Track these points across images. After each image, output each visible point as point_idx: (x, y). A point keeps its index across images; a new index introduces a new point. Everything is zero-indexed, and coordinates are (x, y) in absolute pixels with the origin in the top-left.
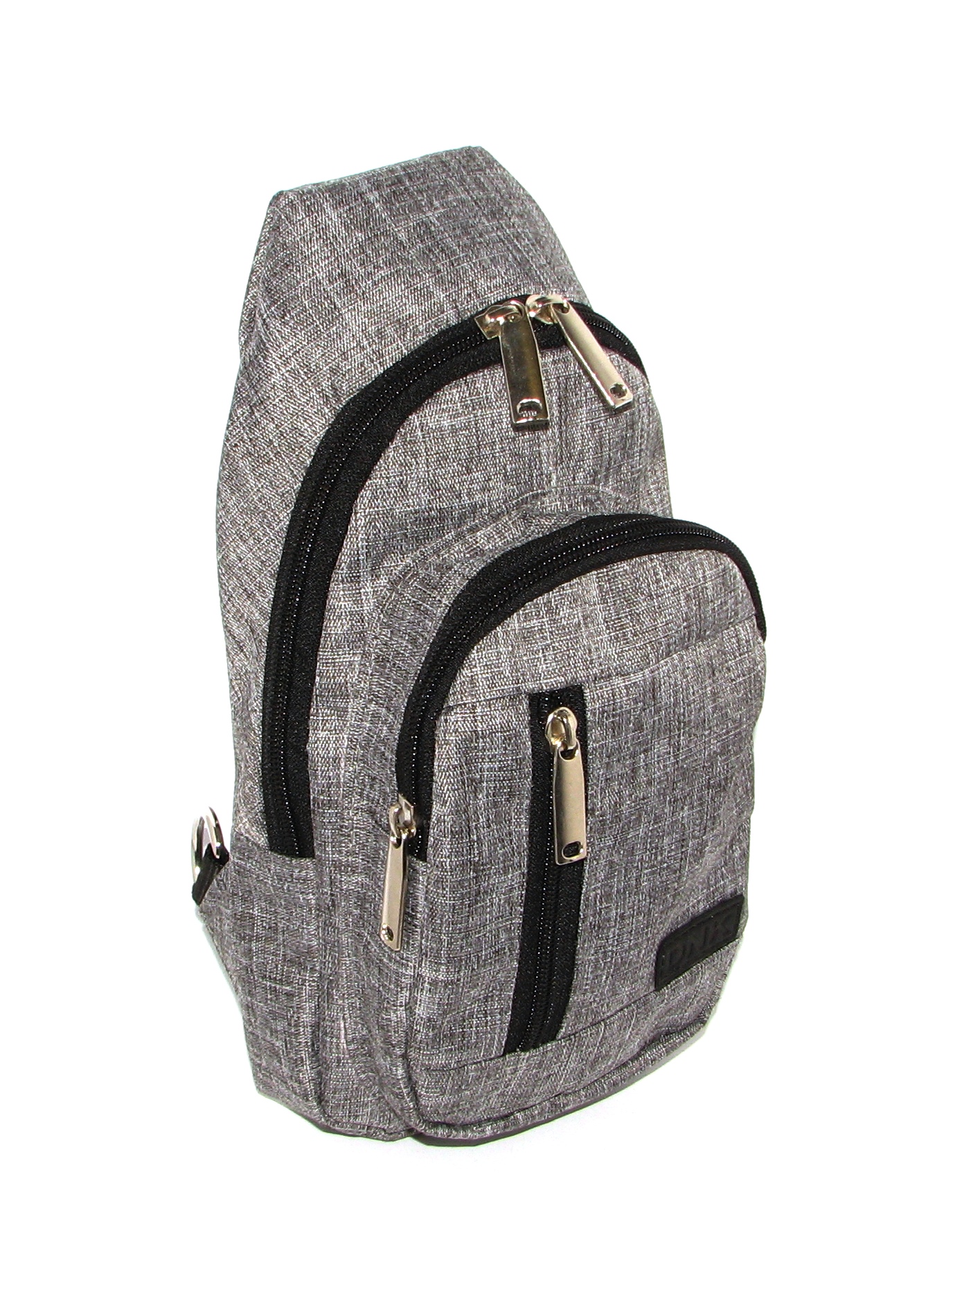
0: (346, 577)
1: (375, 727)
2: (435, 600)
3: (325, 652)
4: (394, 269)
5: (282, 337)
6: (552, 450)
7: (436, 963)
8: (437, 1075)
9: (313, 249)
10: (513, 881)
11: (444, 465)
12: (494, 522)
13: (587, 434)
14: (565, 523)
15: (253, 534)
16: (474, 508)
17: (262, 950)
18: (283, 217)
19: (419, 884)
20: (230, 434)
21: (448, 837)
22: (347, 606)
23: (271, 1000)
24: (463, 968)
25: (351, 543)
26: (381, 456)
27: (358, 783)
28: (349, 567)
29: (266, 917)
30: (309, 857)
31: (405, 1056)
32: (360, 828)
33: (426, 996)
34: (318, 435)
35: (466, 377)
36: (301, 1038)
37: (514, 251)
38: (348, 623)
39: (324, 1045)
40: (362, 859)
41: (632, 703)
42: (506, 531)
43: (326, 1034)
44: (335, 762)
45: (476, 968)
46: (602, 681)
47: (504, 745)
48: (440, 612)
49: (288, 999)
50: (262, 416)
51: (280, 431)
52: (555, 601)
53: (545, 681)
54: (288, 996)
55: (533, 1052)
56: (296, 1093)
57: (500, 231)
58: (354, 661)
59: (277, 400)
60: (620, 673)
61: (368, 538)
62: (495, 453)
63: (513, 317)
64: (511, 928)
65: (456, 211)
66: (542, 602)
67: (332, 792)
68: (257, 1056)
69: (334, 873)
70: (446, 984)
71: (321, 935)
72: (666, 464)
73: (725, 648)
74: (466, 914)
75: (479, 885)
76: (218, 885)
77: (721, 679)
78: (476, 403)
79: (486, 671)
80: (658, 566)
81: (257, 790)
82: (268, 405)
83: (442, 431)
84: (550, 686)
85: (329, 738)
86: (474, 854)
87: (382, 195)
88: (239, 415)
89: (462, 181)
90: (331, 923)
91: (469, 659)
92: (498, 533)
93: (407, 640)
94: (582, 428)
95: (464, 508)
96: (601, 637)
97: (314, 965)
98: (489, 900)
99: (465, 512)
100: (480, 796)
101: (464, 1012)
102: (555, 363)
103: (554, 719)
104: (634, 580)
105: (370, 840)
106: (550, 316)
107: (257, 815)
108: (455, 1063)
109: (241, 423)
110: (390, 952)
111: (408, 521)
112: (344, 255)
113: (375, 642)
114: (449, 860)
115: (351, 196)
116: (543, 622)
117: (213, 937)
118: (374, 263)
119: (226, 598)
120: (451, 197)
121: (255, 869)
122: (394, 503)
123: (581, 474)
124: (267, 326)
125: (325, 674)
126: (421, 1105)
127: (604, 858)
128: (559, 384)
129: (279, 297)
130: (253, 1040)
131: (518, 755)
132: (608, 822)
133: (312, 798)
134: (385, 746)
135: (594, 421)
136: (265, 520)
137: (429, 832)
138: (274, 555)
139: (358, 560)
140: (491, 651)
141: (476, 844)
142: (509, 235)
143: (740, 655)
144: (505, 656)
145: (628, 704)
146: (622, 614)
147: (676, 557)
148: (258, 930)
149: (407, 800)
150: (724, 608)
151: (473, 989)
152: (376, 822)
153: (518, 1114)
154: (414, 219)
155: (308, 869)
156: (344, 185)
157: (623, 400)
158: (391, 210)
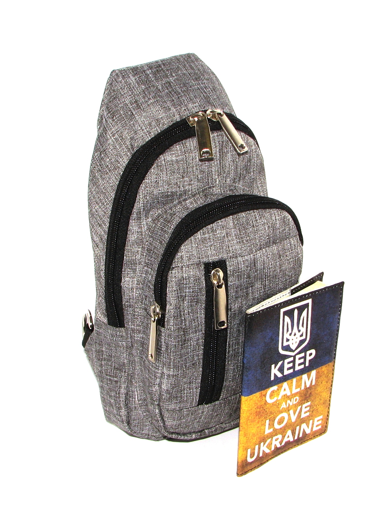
0: (136, 218)
1: (147, 276)
2: (169, 227)
3: (128, 247)
4: (156, 99)
5: (112, 126)
6: (217, 170)
7: (169, 368)
8: (171, 413)
9: (125, 92)
10: (199, 336)
11: (173, 175)
12: (193, 197)
13: (231, 164)
14: (220, 197)
15: (101, 201)
16: (185, 192)
17: (106, 364)
18: (114, 80)
19: (162, 337)
20: (93, 163)
21: (172, 318)
22: (136, 229)
23: (109, 384)
24: (180, 370)
25: (137, 205)
26: (149, 171)
27: (141, 298)
28: (137, 214)
29: (107, 351)
30: (123, 327)
31: (159, 405)
32: (141, 316)
33: (166, 381)
34: (125, 163)
35: (182, 141)
36: (120, 399)
37: (204, 93)
38: (136, 236)
39: (130, 402)
40: (142, 328)
41: (246, 267)
42: (198, 201)
43: (130, 397)
44: (132, 290)
45: (185, 370)
46: (234, 258)
47: (194, 283)
48: (170, 231)
49: (116, 383)
50: (104, 156)
51: (111, 162)
52: (215, 227)
53: (210, 258)
54: (116, 382)
55: (209, 405)
56: (119, 421)
57: (199, 85)
58: (139, 250)
59: (110, 150)
60: (241, 256)
61: (144, 203)
62: (194, 170)
63: (201, 118)
64: (199, 355)
65: (181, 77)
66: (210, 228)
67: (131, 302)
68: (105, 406)
69: (132, 333)
70: (173, 376)
71: (128, 358)
72: (265, 176)
73: (285, 247)
74: (180, 349)
75: (185, 337)
76: (91, 339)
77: (283, 259)
78: (186, 151)
79: (187, 254)
80: (257, 215)
81: (103, 301)
82: (107, 152)
83: (172, 162)
84: (213, 260)
85: (129, 280)
86: (183, 325)
87: (153, 71)
88: (96, 156)
89: (185, 66)
90: (131, 353)
91: (180, 249)
92: (195, 202)
93: (159, 242)
94: (229, 162)
95: (181, 192)
96: (233, 242)
97: (126, 370)
98: (190, 343)
99: (182, 193)
100: (185, 302)
101: (181, 388)
102: (218, 136)
103: (214, 273)
104: (247, 220)
105: (145, 320)
106: (216, 118)
107: (103, 311)
108: (178, 408)
109: (97, 159)
110: (152, 364)
111: (159, 196)
112: (137, 94)
113: (147, 243)
114: (173, 327)
115: (140, 71)
116: (210, 235)
117: (89, 360)
118: (148, 97)
119: (92, 226)
120: (180, 72)
121: (103, 332)
122: (154, 189)
123: (228, 179)
124: (107, 121)
125: (127, 256)
126: (166, 425)
127: (236, 328)
128: (219, 144)
129: (112, 110)
130: (103, 400)
131: (200, 287)
132: (237, 314)
133: (123, 303)
134: (150, 283)
135: (234, 159)
136: (106, 196)
137: (165, 316)
138: (109, 210)
139: (140, 211)
140: (189, 246)
141: (183, 321)
142: (202, 87)
143: (291, 251)
144: (195, 248)
145: (244, 268)
146: (242, 233)
147: (264, 211)
148: (105, 356)
149: (158, 304)
150: (284, 232)
151: (184, 378)
152: (147, 313)
153: (206, 430)
154: (165, 81)
155: (122, 332)
156: (138, 67)
157: (244, 150)
158: (156, 77)
